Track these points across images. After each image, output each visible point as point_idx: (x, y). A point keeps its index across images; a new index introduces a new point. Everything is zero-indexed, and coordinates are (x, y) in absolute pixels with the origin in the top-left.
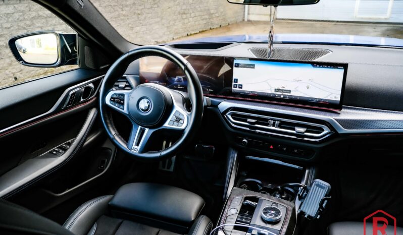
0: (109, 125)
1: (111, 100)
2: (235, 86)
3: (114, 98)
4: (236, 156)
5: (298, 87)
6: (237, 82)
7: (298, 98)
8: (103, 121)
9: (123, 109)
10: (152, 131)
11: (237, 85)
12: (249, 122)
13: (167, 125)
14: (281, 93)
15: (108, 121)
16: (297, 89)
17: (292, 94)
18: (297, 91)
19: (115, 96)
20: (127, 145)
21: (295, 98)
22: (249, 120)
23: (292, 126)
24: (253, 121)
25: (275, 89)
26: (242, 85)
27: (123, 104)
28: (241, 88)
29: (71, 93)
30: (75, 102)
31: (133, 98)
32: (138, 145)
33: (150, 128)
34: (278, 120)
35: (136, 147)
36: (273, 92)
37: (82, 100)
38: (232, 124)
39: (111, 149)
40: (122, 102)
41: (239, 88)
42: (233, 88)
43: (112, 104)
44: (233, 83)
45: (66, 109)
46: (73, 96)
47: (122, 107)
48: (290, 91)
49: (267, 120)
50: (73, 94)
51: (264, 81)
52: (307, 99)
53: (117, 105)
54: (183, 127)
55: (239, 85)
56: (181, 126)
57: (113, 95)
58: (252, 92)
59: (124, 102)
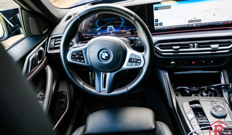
0: (76, 78)
1: (72, 58)
2: (157, 25)
3: (74, 56)
4: (167, 74)
5: (206, 16)
6: (158, 21)
7: (207, 24)
8: (70, 76)
9: (84, 62)
10: (114, 74)
11: (158, 24)
12: (175, 49)
13: (125, 66)
14: (193, 23)
15: (74, 75)
16: (206, 17)
17: (202, 22)
18: (206, 19)
19: (74, 53)
20: (95, 89)
21: (205, 24)
22: (174, 47)
23: (208, 45)
24: (178, 47)
25: (189, 21)
26: (162, 23)
27: (83, 59)
28: (162, 25)
29: (31, 59)
30: (35, 66)
31: (92, 52)
32: (105, 87)
33: (111, 72)
34: (196, 43)
35: (104, 89)
36: (188, 23)
37: (39, 62)
38: (160, 53)
39: (65, 92)
40: (82, 57)
41: (160, 25)
42: (155, 27)
43: (74, 60)
44: (155, 23)
45: (31, 73)
46: (33, 62)
47: (83, 61)
48: (200, 20)
49: (188, 44)
50: (33, 59)
51: (180, 17)
52: (214, 23)
53: (78, 60)
54: (141, 65)
55: (160, 23)
56: (139, 65)
57: (73, 53)
58: (170, 26)
59: (83, 57)
